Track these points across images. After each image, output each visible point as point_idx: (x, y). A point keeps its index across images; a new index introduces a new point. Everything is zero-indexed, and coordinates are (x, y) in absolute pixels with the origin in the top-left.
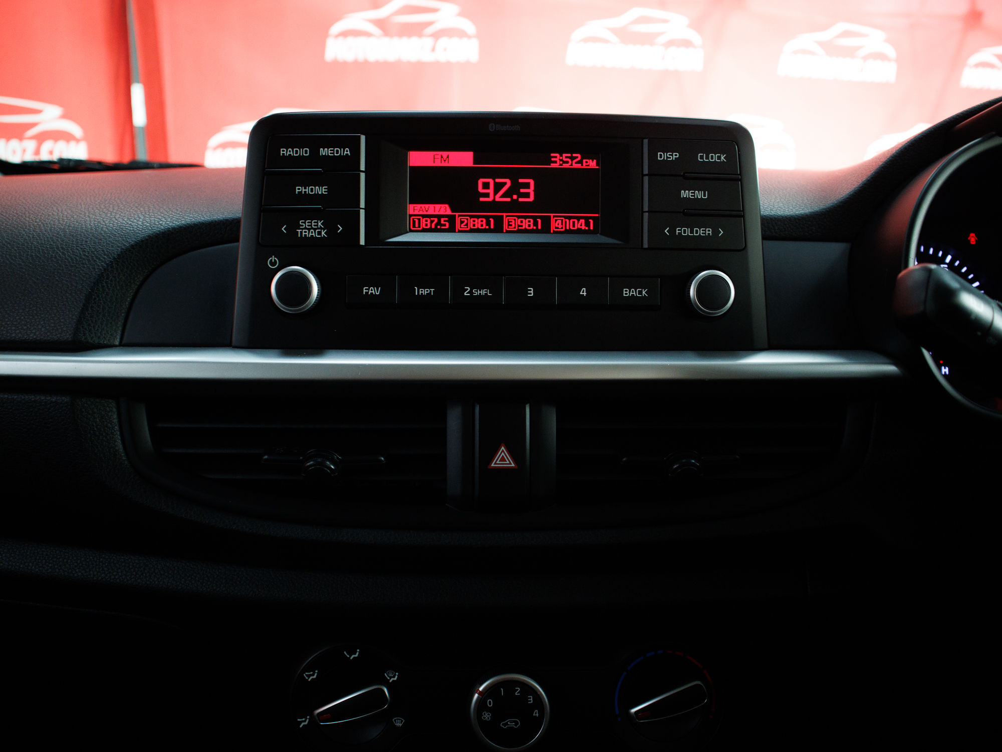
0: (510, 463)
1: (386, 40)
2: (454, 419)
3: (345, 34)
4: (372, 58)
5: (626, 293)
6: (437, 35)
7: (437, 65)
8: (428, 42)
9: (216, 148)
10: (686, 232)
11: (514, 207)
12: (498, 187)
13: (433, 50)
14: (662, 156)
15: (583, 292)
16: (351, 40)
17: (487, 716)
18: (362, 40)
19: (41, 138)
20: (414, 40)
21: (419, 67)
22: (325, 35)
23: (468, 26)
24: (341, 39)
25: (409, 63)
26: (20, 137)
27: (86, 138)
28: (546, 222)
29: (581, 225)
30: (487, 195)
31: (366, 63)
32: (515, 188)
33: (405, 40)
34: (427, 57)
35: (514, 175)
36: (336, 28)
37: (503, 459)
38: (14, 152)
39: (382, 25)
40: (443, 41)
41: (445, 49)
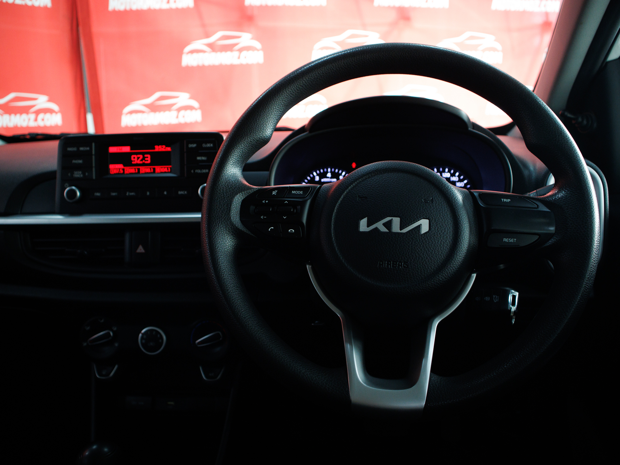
0: (143, 251)
1: (213, 54)
2: (127, 237)
3: (192, 52)
4: (207, 63)
5: (180, 193)
6: (241, 50)
7: (241, 66)
8: (236, 54)
9: (127, 114)
10: (199, 171)
11: (144, 165)
12: (138, 158)
13: (239, 58)
14: (190, 146)
15: (165, 193)
16: (195, 55)
17: (144, 341)
18: (201, 54)
19: (38, 112)
20: (229, 53)
21: (232, 67)
22: (181, 53)
23: (258, 45)
24: (190, 54)
25: (226, 66)
26: (27, 113)
27: (61, 111)
28: (154, 169)
29: (166, 170)
30: (134, 161)
31: (203, 66)
32: (144, 158)
33: (223, 53)
34: (236, 62)
35: (143, 154)
36: (187, 49)
37: (141, 249)
38: (24, 120)
39: (211, 46)
40: (244, 53)
41: (245, 57)
